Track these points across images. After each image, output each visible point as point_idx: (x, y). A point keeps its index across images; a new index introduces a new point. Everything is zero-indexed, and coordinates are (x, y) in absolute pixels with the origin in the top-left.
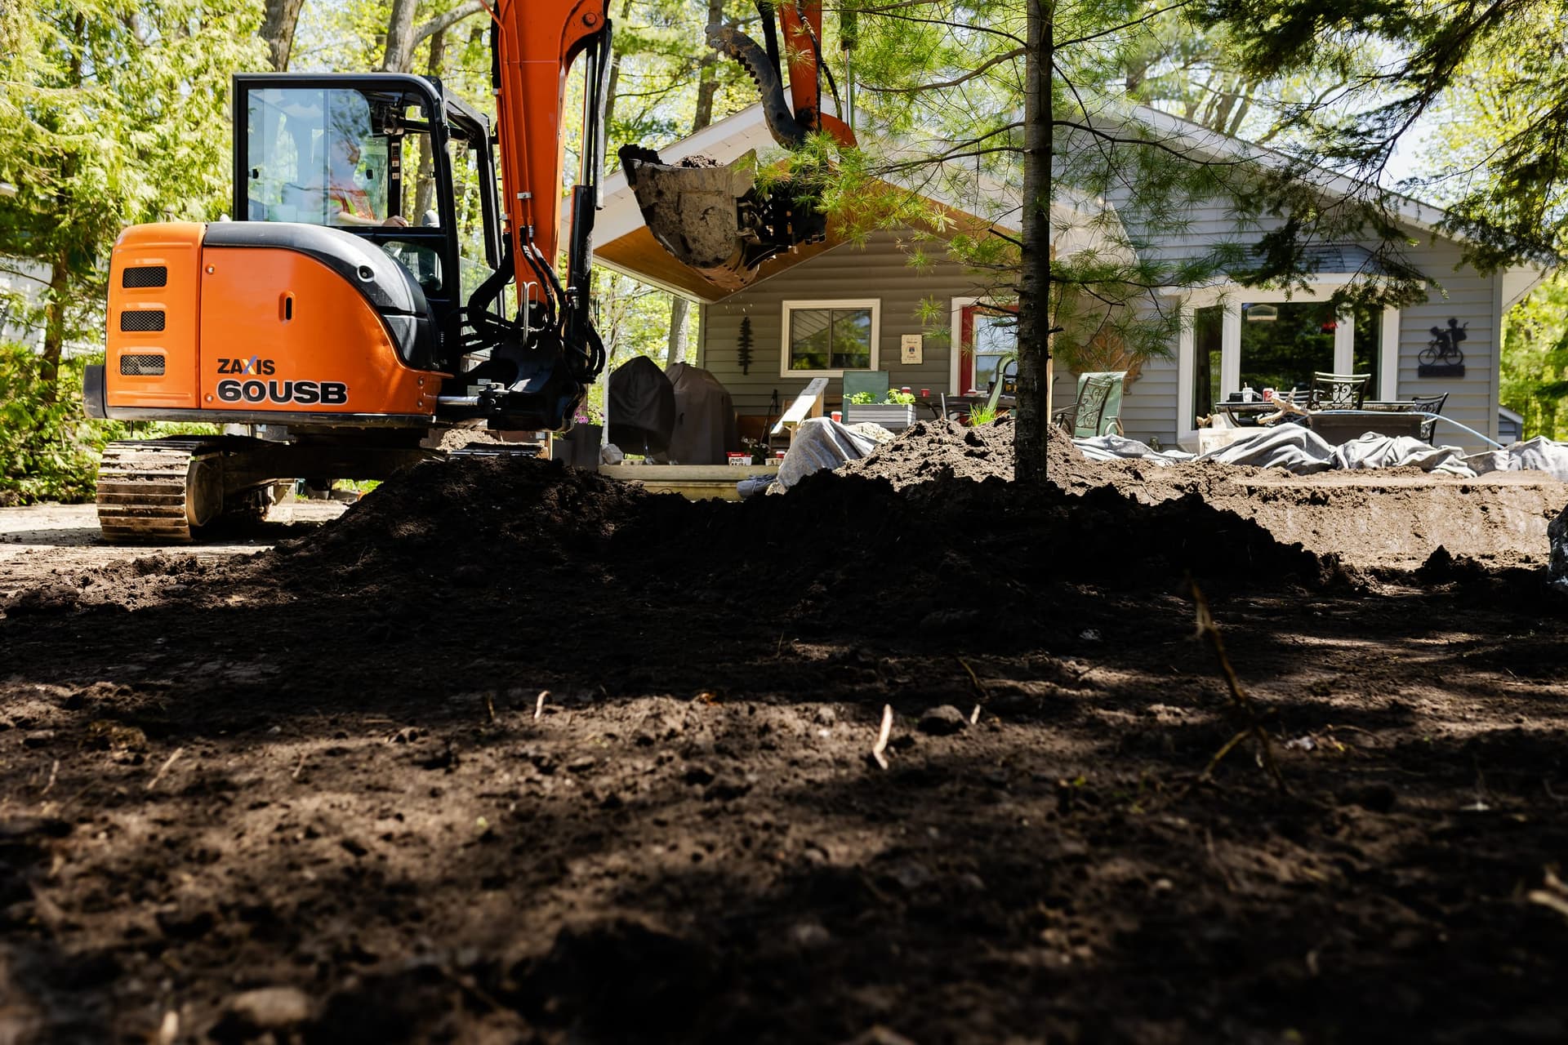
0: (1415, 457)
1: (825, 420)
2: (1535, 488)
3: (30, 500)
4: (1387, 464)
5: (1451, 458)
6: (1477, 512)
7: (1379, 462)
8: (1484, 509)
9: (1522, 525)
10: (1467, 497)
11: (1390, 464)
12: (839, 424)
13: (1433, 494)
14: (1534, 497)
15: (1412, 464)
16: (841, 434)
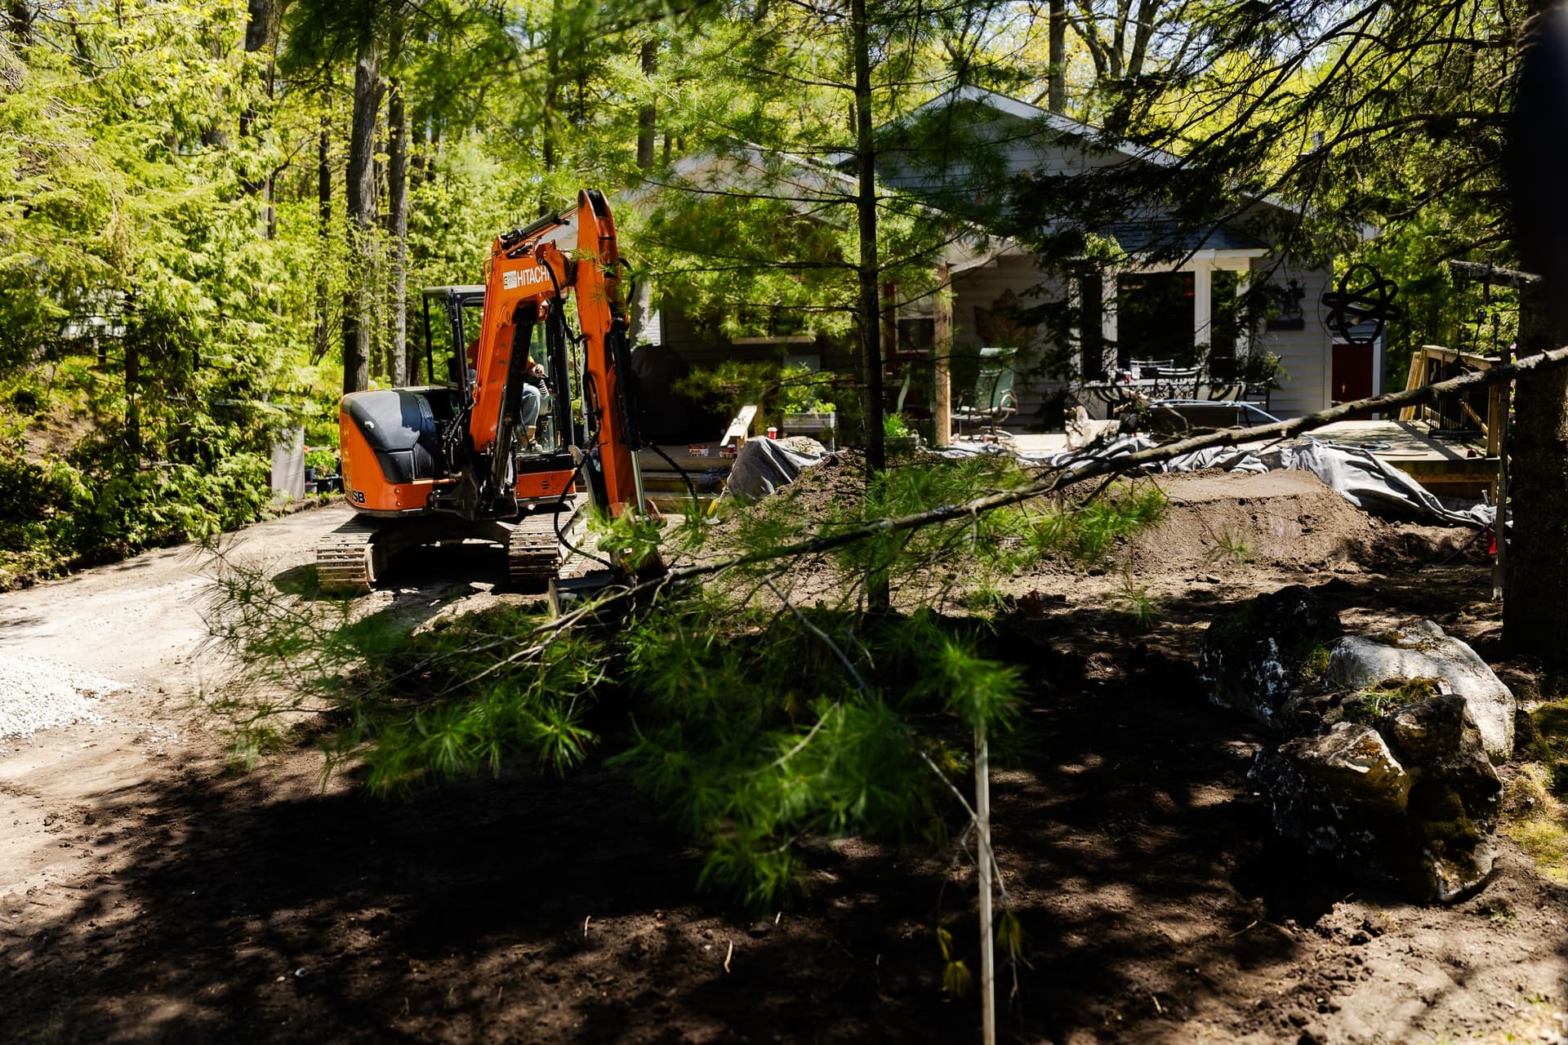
0: (1219, 459)
1: (761, 439)
2: (1294, 497)
3: (137, 548)
4: (1198, 467)
5: (1248, 458)
6: (1249, 521)
7: (1190, 466)
8: (1254, 518)
9: (1281, 530)
10: (1243, 508)
11: (1199, 467)
12: (773, 441)
13: (1218, 506)
14: (1292, 504)
15: (1217, 465)
16: (775, 449)
